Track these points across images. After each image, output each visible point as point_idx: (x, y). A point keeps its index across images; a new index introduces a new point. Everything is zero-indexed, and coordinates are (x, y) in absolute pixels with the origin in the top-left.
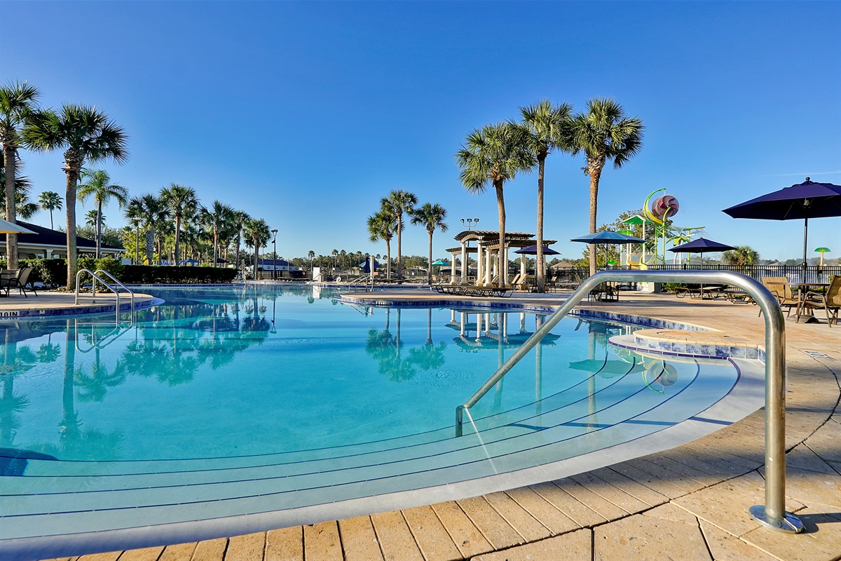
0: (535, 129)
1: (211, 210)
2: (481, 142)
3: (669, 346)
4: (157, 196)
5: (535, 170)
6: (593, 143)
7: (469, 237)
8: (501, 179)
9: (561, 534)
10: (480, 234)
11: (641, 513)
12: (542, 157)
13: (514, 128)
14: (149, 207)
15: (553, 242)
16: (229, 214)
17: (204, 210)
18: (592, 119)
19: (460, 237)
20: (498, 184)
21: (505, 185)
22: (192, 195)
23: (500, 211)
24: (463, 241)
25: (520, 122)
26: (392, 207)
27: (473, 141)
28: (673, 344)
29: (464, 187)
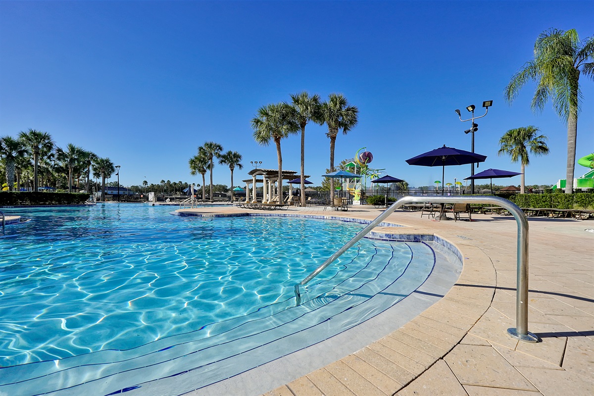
0: (299, 109)
1: (66, 150)
2: (267, 114)
3: (390, 236)
5: (299, 133)
6: (332, 120)
7: (257, 173)
8: (279, 138)
9: (430, 366)
10: (265, 171)
11: (459, 343)
12: (303, 125)
13: (287, 106)
14: (8, 146)
17: (59, 150)
18: (331, 104)
19: (252, 173)
20: (277, 140)
21: (282, 141)
22: (49, 139)
23: (278, 157)
24: (253, 175)
25: (291, 103)
26: (206, 153)
27: (262, 113)
29: (257, 141)
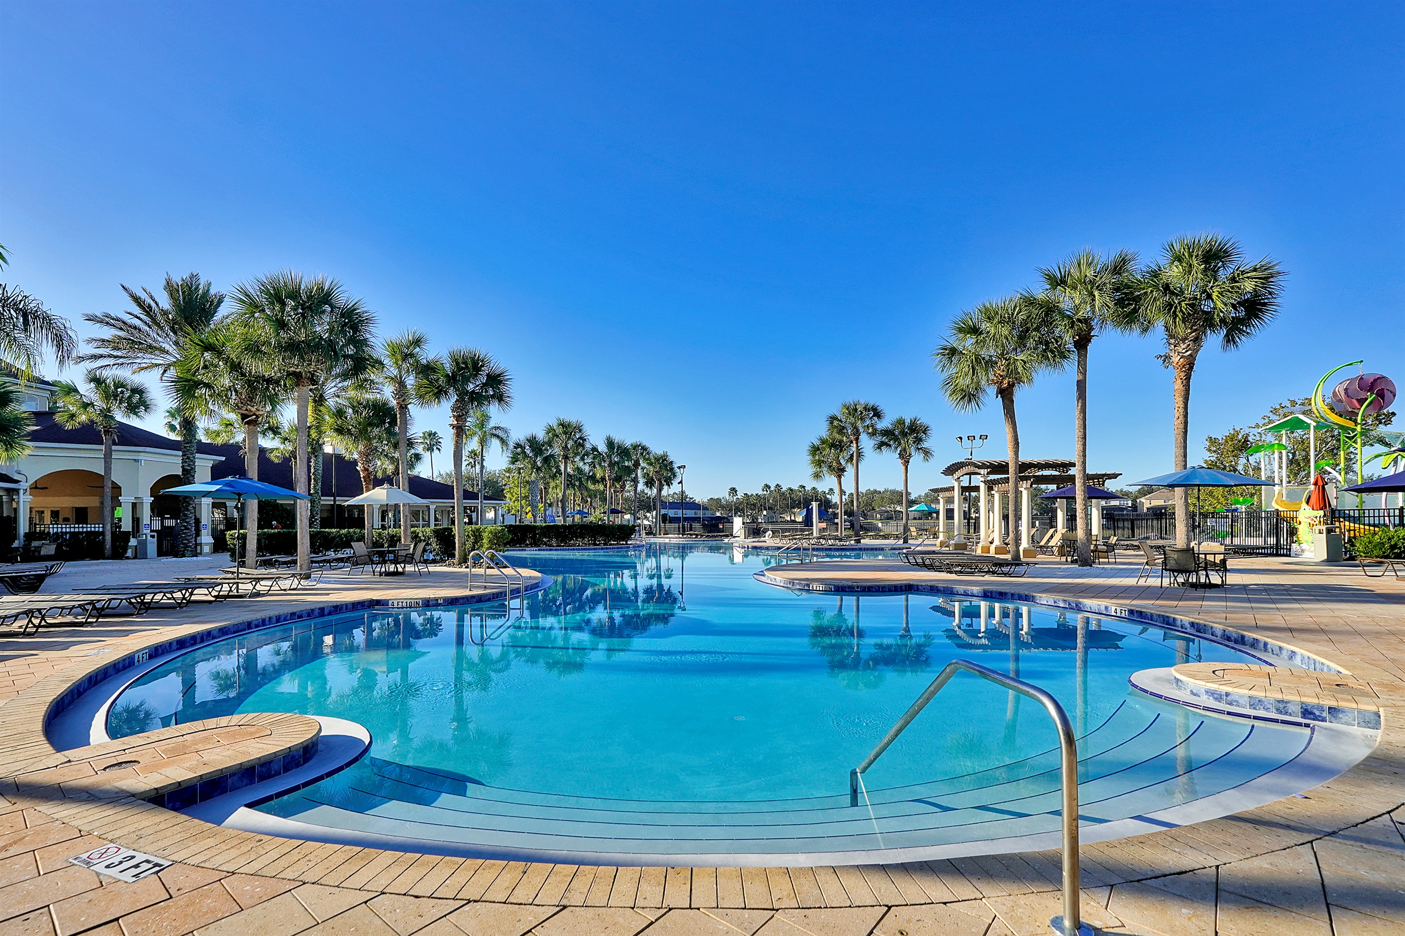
0: (1068, 300)
1: (602, 448)
2: (975, 331)
3: (1221, 695)
4: (541, 435)
5: (1071, 367)
6: (1175, 316)
7: (965, 470)
8: (1011, 386)
9: (859, 907)
10: (983, 466)
11: (945, 903)
12: (1082, 343)
13: (1030, 302)
14: (533, 451)
15: (1115, 476)
16: (624, 452)
17: (594, 449)
18: (1174, 273)
19: (950, 470)
20: (1006, 394)
21: (1020, 394)
22: (580, 430)
23: (1009, 437)
24: (956, 476)
25: (1041, 291)
26: (844, 428)
27: (960, 330)
28: (1227, 694)
29: (948, 401)
